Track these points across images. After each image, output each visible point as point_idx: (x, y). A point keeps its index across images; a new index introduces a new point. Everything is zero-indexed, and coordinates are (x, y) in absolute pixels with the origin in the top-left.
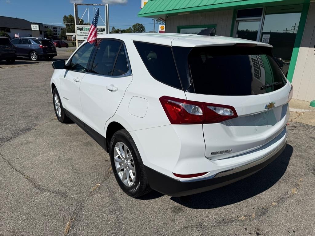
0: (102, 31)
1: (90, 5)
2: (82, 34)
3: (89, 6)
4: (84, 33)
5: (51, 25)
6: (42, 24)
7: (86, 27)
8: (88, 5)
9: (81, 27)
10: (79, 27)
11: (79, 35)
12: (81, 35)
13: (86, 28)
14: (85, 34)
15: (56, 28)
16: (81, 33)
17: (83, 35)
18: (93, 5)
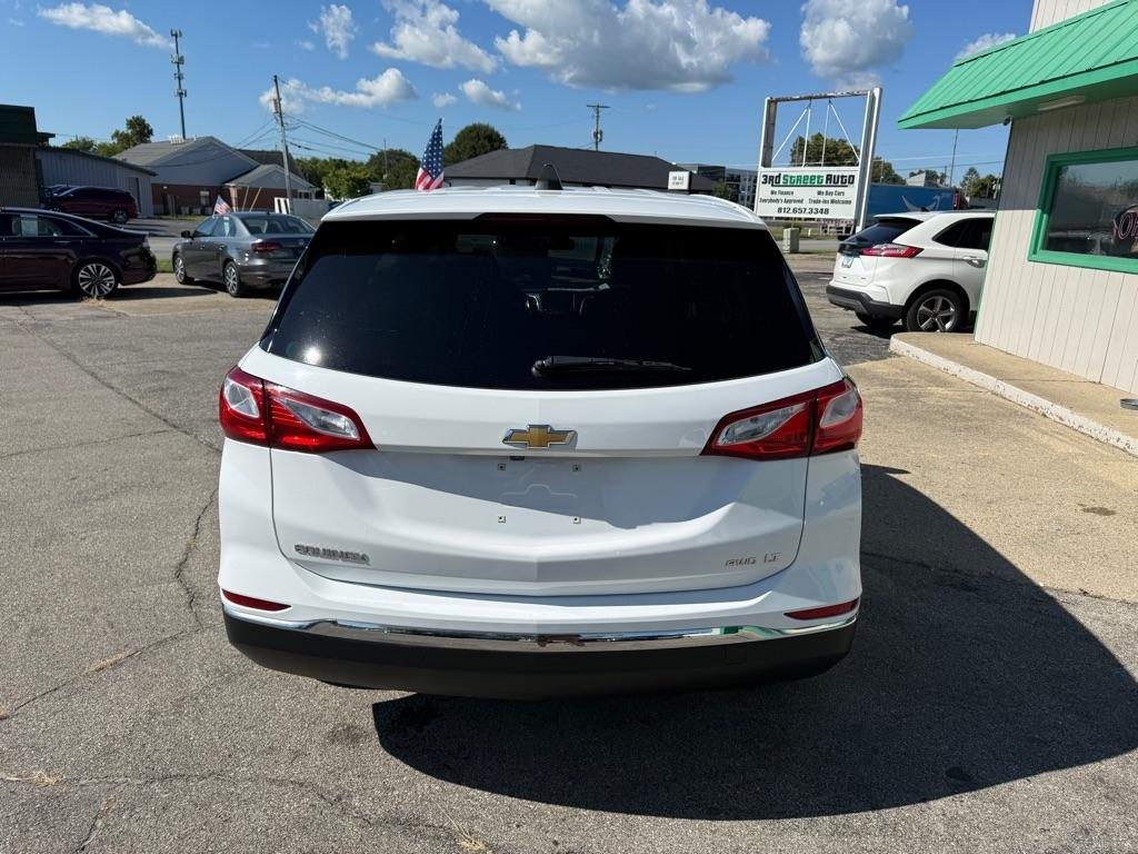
0: (844, 184)
1: (816, 98)
2: (774, 197)
3: (813, 101)
4: (782, 193)
5: (749, 172)
6: (723, 168)
7: (790, 174)
8: (810, 98)
9: (777, 174)
10: (769, 174)
11: (765, 201)
12: (771, 201)
13: (791, 177)
14: (783, 197)
15: (739, 177)
16: (773, 193)
17: (777, 201)
18: (826, 97)
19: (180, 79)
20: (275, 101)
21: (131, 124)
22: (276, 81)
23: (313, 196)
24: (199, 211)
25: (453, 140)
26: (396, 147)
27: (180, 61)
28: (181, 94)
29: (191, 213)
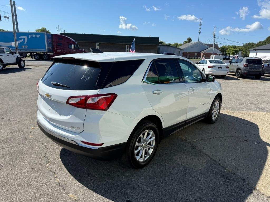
19: (200, 29)
20: (214, 32)
21: (188, 39)
22: (215, 28)
23: (221, 55)
24: (194, 58)
25: (265, 39)
26: (251, 42)
27: (201, 25)
28: (199, 32)
29: (192, 58)
